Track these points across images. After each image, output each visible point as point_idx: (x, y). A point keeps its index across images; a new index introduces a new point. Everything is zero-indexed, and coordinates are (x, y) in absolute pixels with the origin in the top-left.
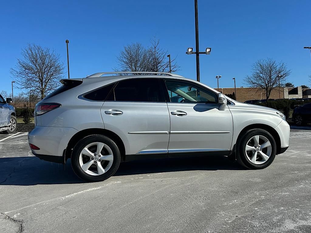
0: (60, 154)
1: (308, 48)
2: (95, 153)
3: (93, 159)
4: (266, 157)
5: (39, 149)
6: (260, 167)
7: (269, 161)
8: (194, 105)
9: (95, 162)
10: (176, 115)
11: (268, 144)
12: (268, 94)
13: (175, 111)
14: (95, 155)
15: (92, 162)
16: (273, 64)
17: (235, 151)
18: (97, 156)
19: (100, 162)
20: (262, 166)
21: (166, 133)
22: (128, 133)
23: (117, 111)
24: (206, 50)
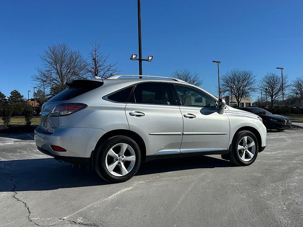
0: (88, 155)
2: (119, 154)
3: (117, 160)
4: (252, 155)
5: (65, 151)
6: (248, 164)
7: (254, 158)
8: (201, 108)
9: (119, 163)
10: (187, 117)
11: (253, 144)
12: (183, 101)
13: (186, 114)
14: (119, 156)
15: (116, 163)
16: (188, 75)
17: (231, 150)
18: (121, 157)
19: (123, 163)
20: (249, 163)
21: (180, 134)
22: (149, 134)
23: (139, 112)
24: (148, 58)
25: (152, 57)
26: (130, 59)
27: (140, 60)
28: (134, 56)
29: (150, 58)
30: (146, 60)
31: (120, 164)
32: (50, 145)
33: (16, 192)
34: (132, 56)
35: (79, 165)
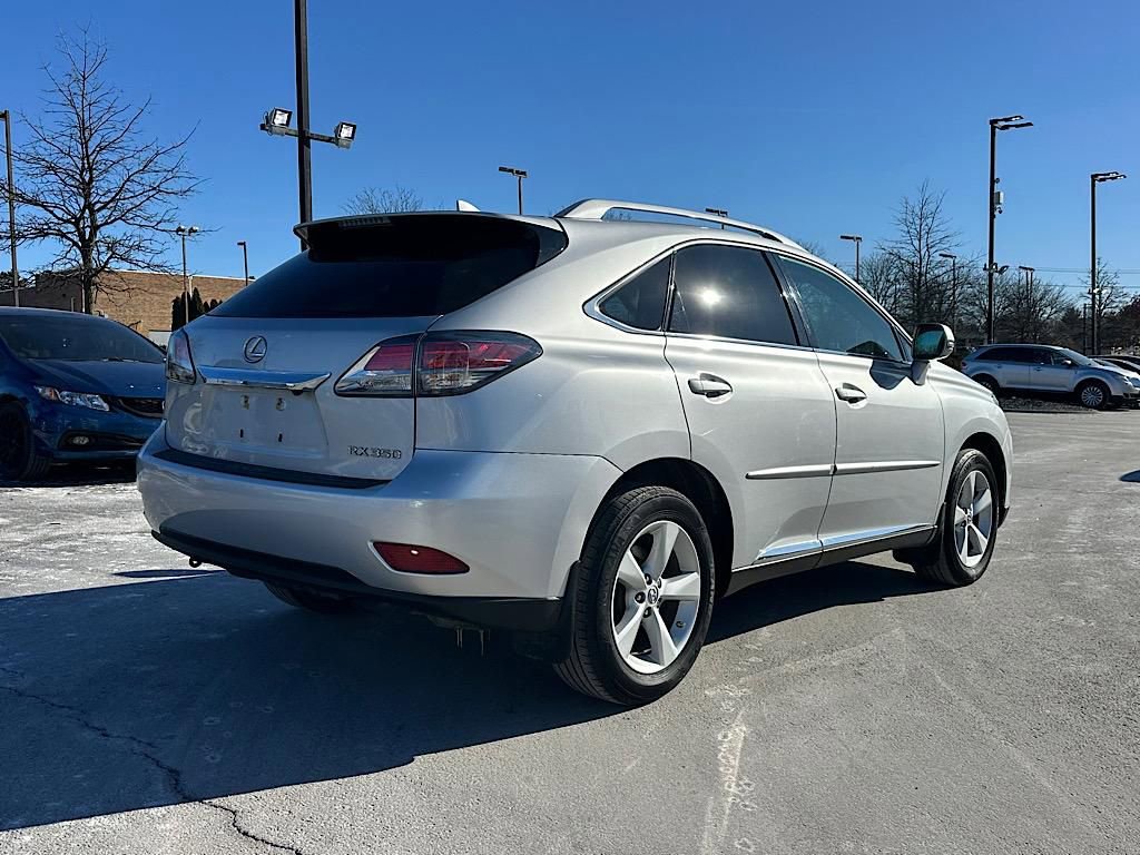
1: (511, 171)
2: (646, 572)
3: (641, 597)
4: (983, 542)
5: (462, 568)
9: (647, 613)
10: (846, 398)
11: (986, 499)
13: (840, 386)
14: (647, 579)
17: (943, 527)
18: (654, 583)
19: (659, 610)
21: (828, 473)
22: (748, 477)
23: (713, 379)
24: (338, 130)
25: (354, 127)
26: (263, 127)
27: (304, 140)
28: (280, 119)
29: (346, 132)
30: (329, 140)
31: (649, 614)
32: (370, 544)
33: (214, 801)
34: (269, 119)
35: (482, 632)
